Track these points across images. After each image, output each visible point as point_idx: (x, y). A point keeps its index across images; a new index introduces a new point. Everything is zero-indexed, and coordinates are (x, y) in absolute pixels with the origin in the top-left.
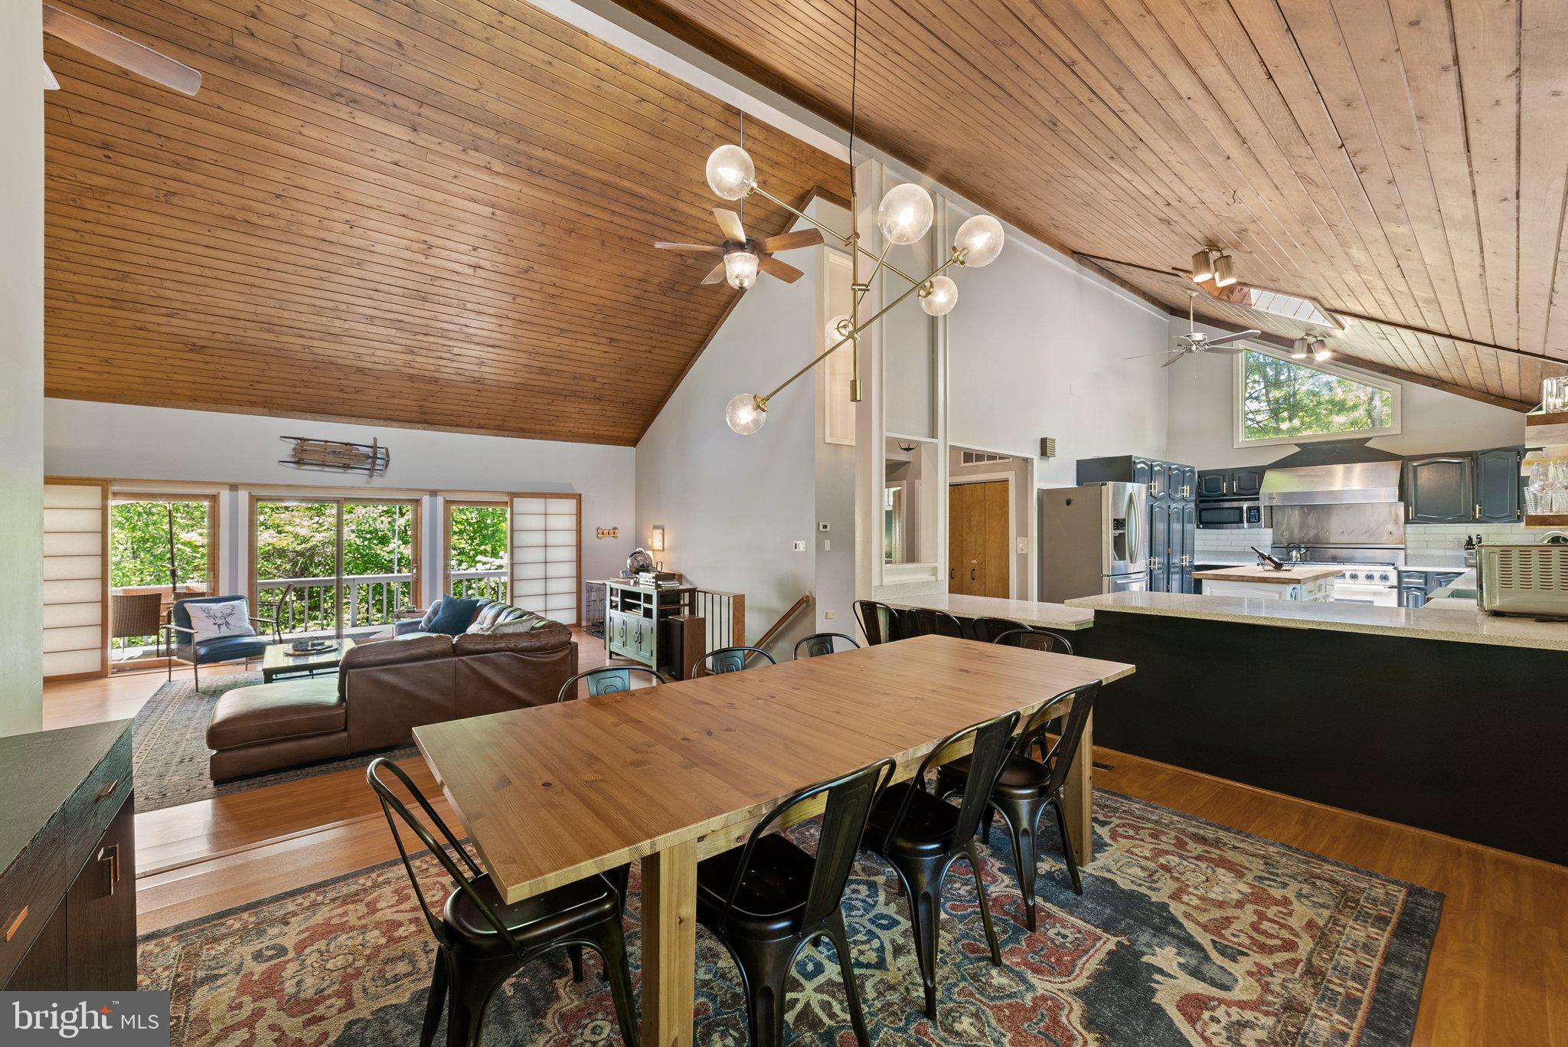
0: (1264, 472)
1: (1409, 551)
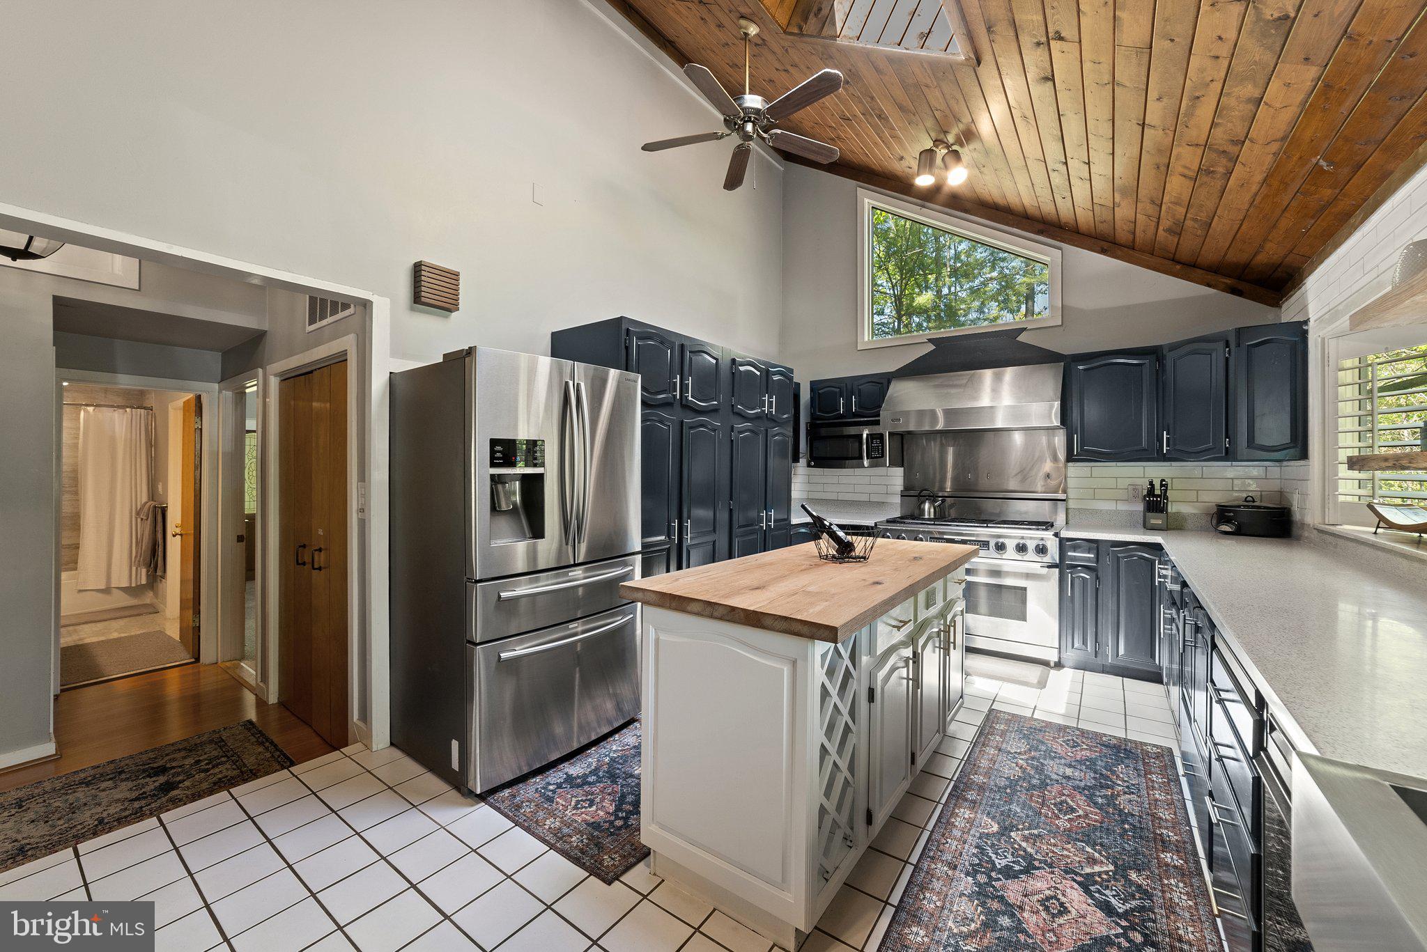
0: (889, 383)
1: (1072, 504)
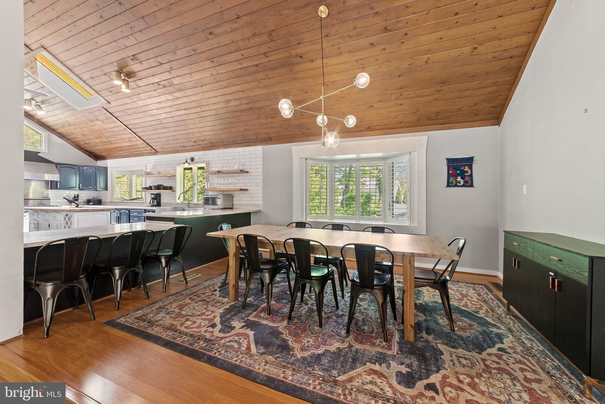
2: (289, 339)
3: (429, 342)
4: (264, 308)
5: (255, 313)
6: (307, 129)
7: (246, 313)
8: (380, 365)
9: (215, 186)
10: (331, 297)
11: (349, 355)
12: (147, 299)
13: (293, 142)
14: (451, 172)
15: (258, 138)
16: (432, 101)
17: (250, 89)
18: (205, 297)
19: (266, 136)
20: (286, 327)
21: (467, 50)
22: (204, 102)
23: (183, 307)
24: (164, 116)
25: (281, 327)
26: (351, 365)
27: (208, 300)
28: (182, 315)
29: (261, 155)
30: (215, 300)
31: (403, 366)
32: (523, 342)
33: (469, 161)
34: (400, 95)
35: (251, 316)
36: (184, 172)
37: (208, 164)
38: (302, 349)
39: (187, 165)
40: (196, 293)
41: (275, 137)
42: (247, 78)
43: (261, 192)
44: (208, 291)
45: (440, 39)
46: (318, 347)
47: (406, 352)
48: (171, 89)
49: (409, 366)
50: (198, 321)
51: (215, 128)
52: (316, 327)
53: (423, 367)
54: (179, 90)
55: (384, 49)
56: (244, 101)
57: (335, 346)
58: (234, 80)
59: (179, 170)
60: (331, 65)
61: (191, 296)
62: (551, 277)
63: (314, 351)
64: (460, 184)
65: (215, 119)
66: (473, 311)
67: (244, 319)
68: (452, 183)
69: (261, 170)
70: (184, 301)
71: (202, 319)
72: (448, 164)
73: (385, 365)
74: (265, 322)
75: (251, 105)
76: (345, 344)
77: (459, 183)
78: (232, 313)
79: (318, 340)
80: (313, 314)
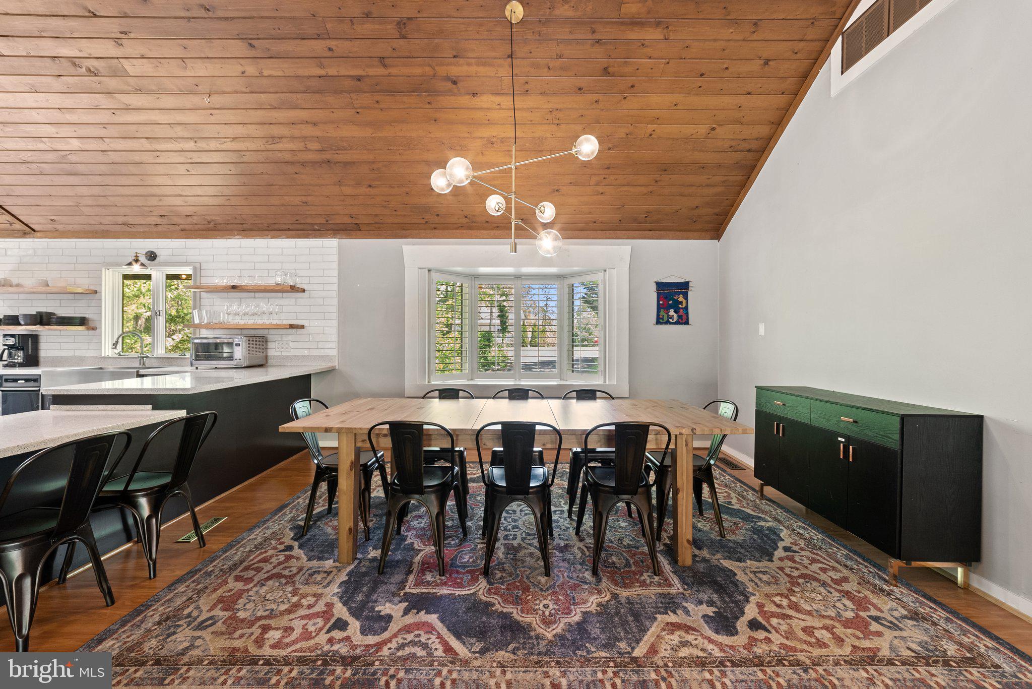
2: (511, 610)
3: (709, 561)
4: (423, 564)
5: (411, 578)
6: (438, 215)
7: (392, 580)
8: (675, 612)
9: (223, 318)
10: (526, 517)
11: (623, 610)
12: (108, 606)
13: (406, 237)
14: (661, 302)
15: (330, 222)
16: (645, 194)
17: (332, 122)
18: (275, 567)
19: (347, 220)
20: (489, 590)
21: (703, 129)
22: (211, 131)
23: (235, 603)
24: (75, 144)
25: (481, 592)
26: (637, 626)
27: (286, 573)
28: (243, 620)
29: (336, 258)
30: (305, 569)
31: (704, 606)
32: (799, 533)
33: (683, 287)
34: (604, 178)
35: (408, 585)
36: (123, 283)
37: (198, 269)
38: (547, 622)
39: (136, 269)
40: (245, 564)
41: (369, 224)
42: (331, 100)
43: (335, 331)
44: (271, 552)
45: (675, 105)
46: (568, 612)
47: (693, 584)
48: (113, 83)
49: (711, 603)
50: (298, 625)
51: (227, 191)
52: (539, 578)
53: (727, 600)
54: (139, 91)
55: (596, 102)
56: (315, 145)
57: (593, 603)
58: (299, 96)
59: (110, 281)
60: (505, 109)
61: (236, 573)
62: (842, 445)
63: (566, 620)
64: (673, 320)
65: (230, 172)
66: (725, 502)
67: (399, 595)
68: (662, 319)
69: (335, 287)
70: (225, 588)
71: (303, 617)
72: (658, 290)
73: (680, 611)
74: (444, 591)
75: (327, 156)
76: (605, 594)
77: (672, 318)
78: (365, 589)
79: (558, 599)
80: (519, 554)
